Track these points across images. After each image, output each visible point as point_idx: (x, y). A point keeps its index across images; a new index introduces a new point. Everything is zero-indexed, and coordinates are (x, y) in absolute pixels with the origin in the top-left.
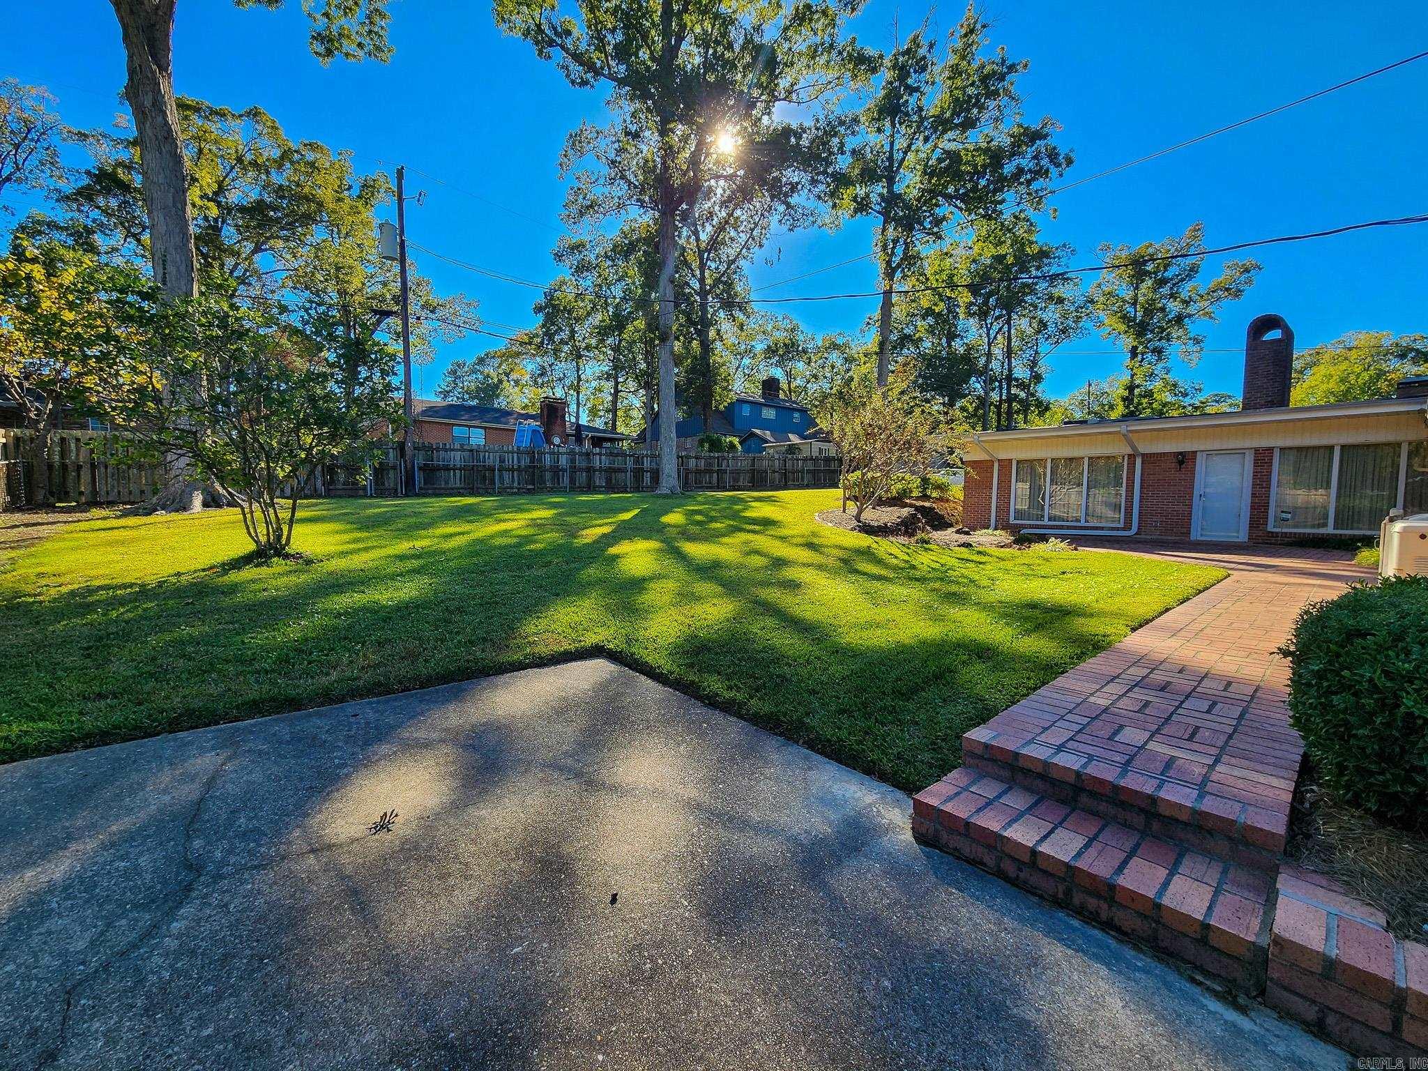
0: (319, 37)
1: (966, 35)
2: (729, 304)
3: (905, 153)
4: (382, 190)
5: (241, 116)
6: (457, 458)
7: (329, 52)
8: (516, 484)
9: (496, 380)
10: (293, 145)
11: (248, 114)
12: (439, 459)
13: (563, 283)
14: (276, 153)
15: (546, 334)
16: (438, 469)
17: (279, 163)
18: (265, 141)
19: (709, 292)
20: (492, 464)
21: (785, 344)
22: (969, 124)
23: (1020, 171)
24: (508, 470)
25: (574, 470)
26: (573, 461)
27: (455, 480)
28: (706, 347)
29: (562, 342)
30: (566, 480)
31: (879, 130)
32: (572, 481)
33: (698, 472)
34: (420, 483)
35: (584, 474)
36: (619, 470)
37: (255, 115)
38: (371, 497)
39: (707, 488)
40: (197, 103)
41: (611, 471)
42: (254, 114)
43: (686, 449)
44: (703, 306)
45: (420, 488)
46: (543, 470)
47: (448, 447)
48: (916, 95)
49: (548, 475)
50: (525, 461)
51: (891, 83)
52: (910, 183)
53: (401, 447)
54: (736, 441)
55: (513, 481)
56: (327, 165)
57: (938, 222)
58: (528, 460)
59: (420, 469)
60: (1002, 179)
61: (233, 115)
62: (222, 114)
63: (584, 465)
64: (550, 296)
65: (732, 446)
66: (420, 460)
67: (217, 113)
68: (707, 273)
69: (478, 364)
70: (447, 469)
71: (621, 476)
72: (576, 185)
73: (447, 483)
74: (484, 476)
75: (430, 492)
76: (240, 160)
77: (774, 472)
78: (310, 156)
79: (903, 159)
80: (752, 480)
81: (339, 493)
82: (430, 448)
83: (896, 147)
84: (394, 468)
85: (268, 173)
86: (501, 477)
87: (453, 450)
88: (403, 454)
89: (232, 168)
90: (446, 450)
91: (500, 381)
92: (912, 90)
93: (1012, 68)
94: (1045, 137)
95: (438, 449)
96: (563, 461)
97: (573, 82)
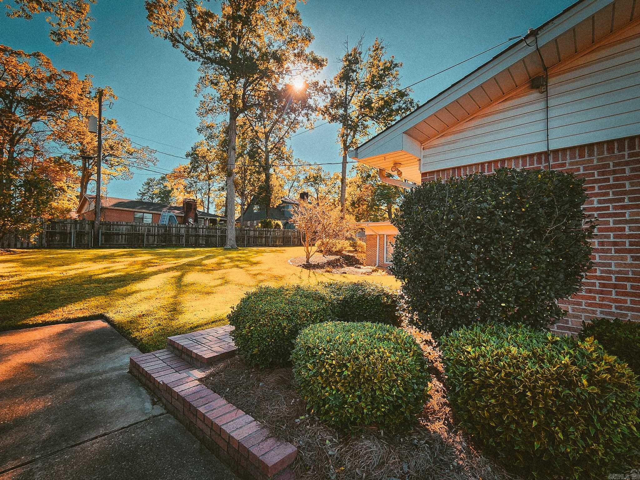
0: (54, 33)
1: (375, 51)
2: (280, 157)
3: (352, 97)
4: (108, 95)
5: (30, 55)
6: (124, 229)
7: (59, 40)
8: (156, 243)
9: (170, 189)
10: (58, 71)
11: (34, 55)
12: (114, 229)
13: (201, 144)
14: (48, 74)
15: (192, 167)
16: (114, 234)
17: (49, 80)
18: (42, 69)
19: (270, 152)
20: (143, 232)
21: (313, 177)
22: (378, 87)
23: (400, 108)
24: (152, 235)
25: (188, 236)
26: (188, 231)
27: (123, 241)
28: (268, 177)
29: (202, 171)
30: (184, 241)
31: (340, 86)
32: (187, 241)
33: (255, 237)
34: (101, 241)
35: (194, 238)
36: (213, 236)
37: (38, 56)
38: (74, 248)
39: (260, 245)
40: (5, 47)
41: (208, 236)
42: (36, 55)
43: (248, 227)
44: (267, 159)
45: (102, 244)
46: (171, 235)
47: (119, 223)
48: (355, 73)
49: (174, 238)
50: (162, 231)
51: (345, 67)
52: (354, 110)
53: (93, 223)
54: (280, 223)
55: (154, 241)
56: (76, 82)
57: (365, 127)
58: (163, 231)
59: (102, 234)
60: (392, 111)
61: (25, 55)
62: (18, 54)
63: (194, 233)
64: (194, 149)
65: (277, 225)
66: (103, 230)
67: (16, 53)
68: (269, 143)
69: (162, 180)
70: (118, 234)
71: (214, 239)
72: (203, 99)
73: (117, 241)
74: (139, 238)
75: (108, 246)
76: (27, 75)
77: (294, 238)
78: (67, 77)
79: (351, 99)
80: (283, 242)
81: (56, 246)
82: (109, 224)
83: (348, 94)
84: (88, 233)
85: (43, 83)
86: (148, 239)
87: (122, 225)
88: (93, 227)
89: (23, 79)
90: (118, 225)
91: (172, 189)
92: (354, 71)
93: (396, 65)
94: (406, 95)
95: (113, 225)
96: (183, 231)
97: (189, 59)
